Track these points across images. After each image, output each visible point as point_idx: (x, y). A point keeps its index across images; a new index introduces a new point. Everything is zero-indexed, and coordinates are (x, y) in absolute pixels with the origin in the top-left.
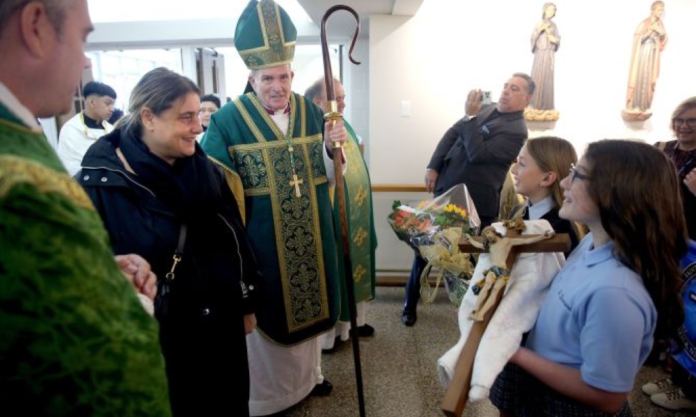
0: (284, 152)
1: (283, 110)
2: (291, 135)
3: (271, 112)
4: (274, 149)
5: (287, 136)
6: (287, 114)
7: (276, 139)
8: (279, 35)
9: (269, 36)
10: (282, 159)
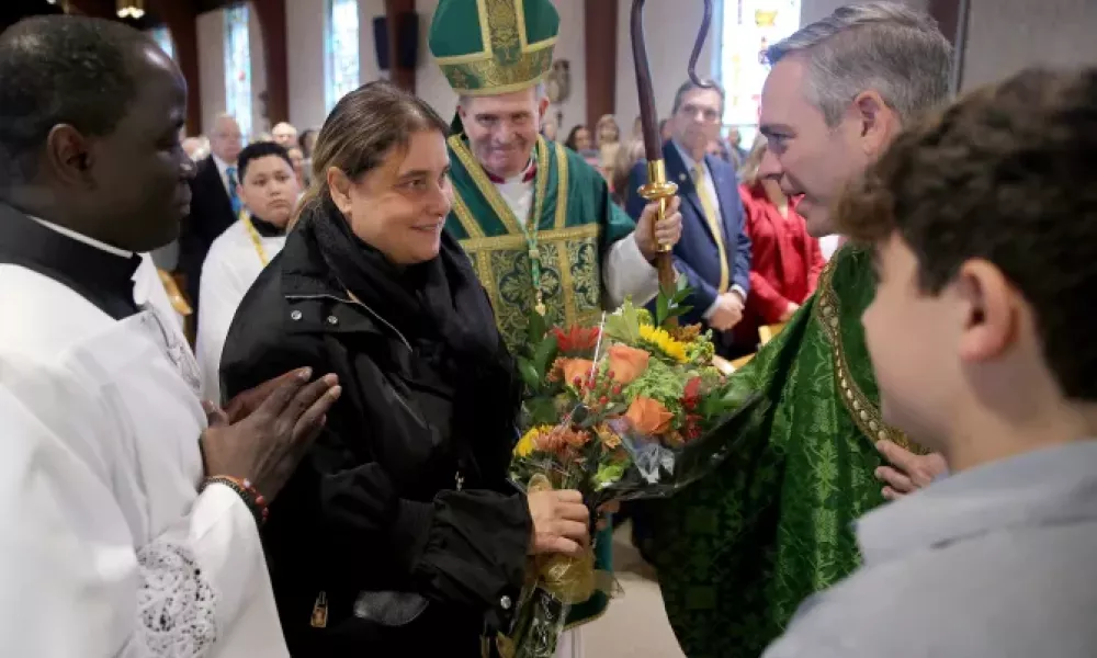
0: (519, 259)
1: (522, 175)
2: (536, 225)
3: (495, 179)
4: (500, 252)
5: (528, 226)
6: (528, 183)
7: (504, 231)
8: (515, 29)
9: (493, 31)
10: (516, 273)
